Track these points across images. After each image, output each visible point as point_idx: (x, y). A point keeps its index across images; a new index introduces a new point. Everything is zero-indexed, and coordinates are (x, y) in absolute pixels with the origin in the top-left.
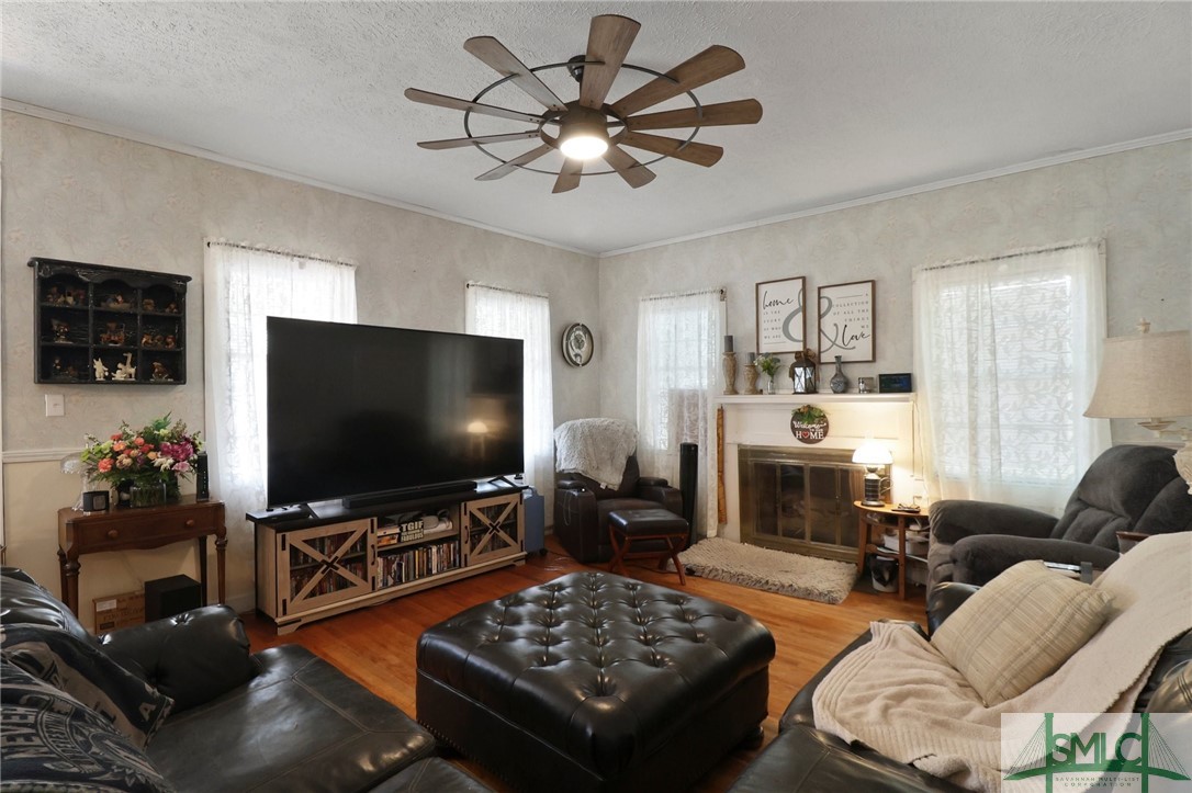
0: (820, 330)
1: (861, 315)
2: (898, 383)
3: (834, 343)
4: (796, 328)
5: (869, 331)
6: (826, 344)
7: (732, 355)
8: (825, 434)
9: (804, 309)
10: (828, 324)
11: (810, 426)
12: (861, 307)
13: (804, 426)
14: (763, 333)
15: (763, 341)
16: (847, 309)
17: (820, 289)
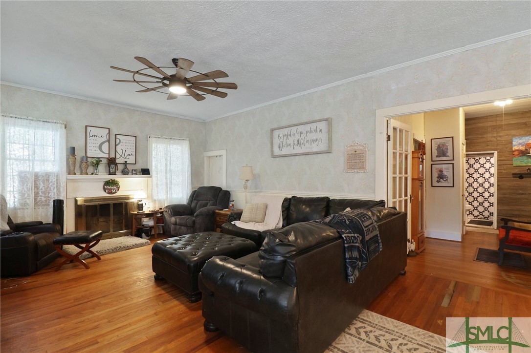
0: (116, 151)
1: (131, 147)
2: (146, 172)
3: (121, 156)
4: (105, 147)
5: (134, 153)
6: (118, 156)
7: (74, 156)
8: (118, 190)
9: (109, 141)
10: (119, 148)
11: (112, 188)
12: (132, 145)
13: (110, 188)
14: (88, 148)
15: (88, 152)
16: (126, 144)
17: (116, 135)
